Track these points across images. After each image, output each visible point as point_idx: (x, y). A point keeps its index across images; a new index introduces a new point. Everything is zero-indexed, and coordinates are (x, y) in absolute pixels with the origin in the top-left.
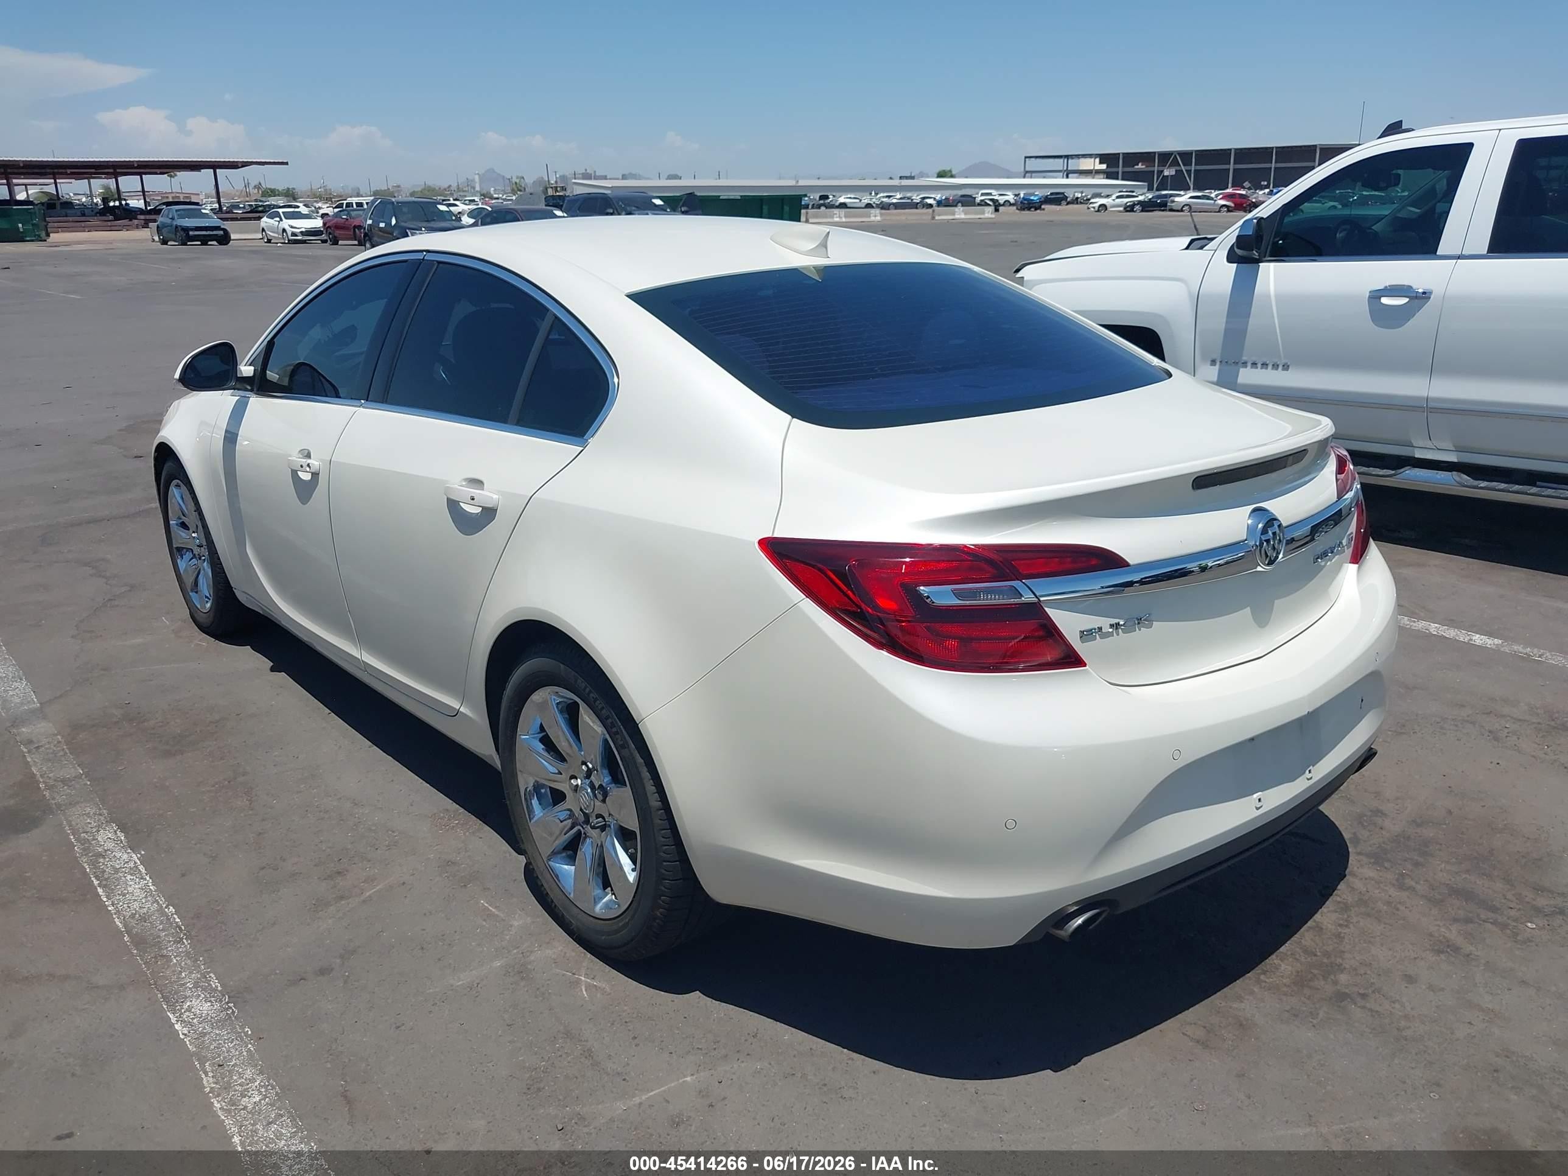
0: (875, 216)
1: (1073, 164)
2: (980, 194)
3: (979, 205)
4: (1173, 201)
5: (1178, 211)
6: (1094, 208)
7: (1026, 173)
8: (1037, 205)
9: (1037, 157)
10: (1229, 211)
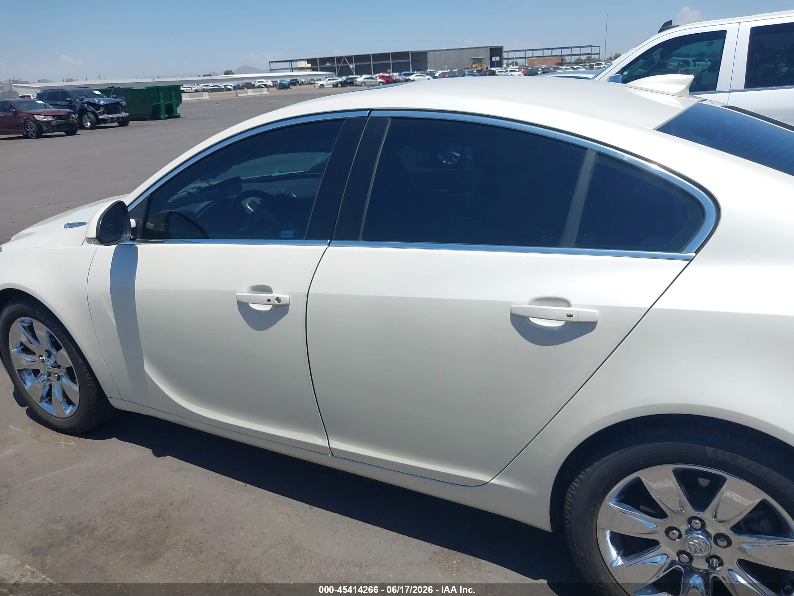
0: (206, 96)
1: (294, 65)
2: (257, 82)
3: (258, 87)
4: (356, 81)
5: (359, 86)
6: (318, 86)
7: (272, 71)
8: (287, 86)
9: (275, 62)
10: (383, 84)
